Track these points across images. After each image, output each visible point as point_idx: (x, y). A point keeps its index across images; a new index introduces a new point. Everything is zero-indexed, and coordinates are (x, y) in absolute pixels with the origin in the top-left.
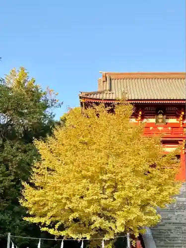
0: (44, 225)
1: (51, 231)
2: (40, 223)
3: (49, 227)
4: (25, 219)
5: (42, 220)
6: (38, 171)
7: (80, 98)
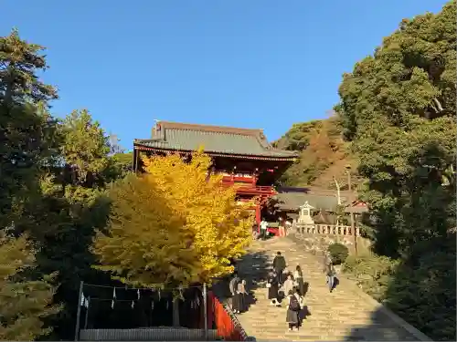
0: (115, 274)
1: (123, 280)
2: (110, 271)
3: (121, 276)
4: (92, 267)
5: (114, 268)
6: (114, 218)
7: (135, 145)
